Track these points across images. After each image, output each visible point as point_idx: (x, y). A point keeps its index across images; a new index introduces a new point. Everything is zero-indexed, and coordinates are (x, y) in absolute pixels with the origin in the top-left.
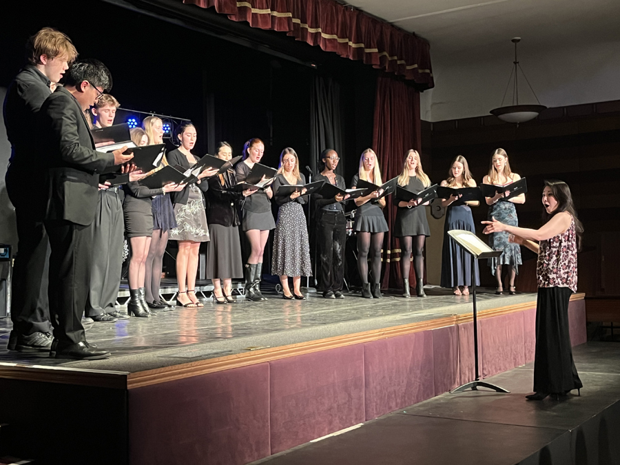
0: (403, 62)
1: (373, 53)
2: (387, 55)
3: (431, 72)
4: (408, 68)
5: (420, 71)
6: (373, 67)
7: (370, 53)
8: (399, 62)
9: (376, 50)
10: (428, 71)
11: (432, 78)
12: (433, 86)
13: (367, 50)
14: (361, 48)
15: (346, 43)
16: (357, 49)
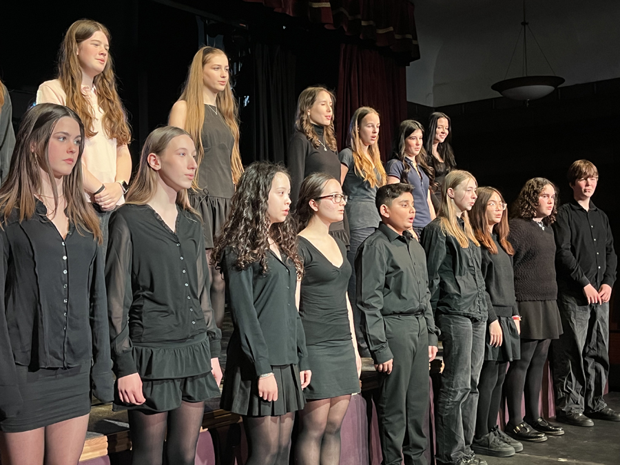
0: (372, 23)
1: (323, 7)
2: (346, 12)
3: (415, 38)
4: (381, 31)
5: (397, 37)
6: (326, 26)
7: (319, 9)
8: (363, 23)
9: (328, 5)
10: (409, 36)
11: (417, 46)
12: (419, 58)
13: (313, 4)
14: (304, 1)
16: (299, 2)
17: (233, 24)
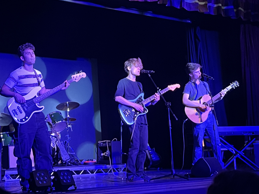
2: (242, 10)
6: (231, 18)
9: (232, 7)
13: (223, 8)
14: (219, 6)
15: (206, 5)
16: (217, 7)
17: (184, 21)
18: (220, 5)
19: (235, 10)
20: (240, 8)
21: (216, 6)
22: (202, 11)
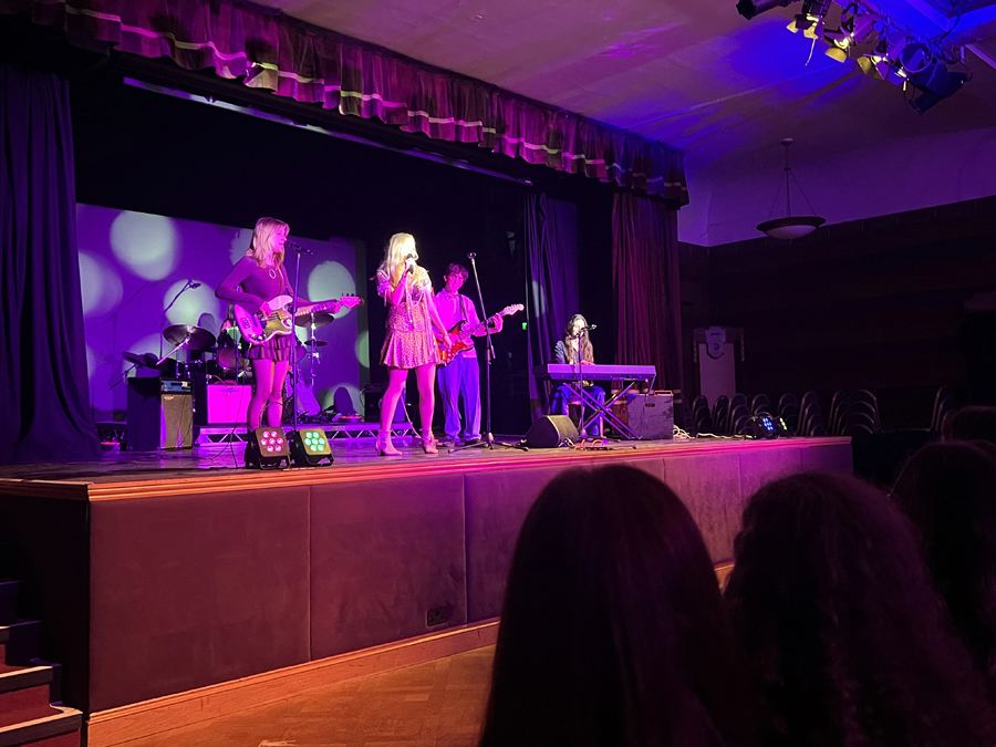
0: (642, 174)
1: (598, 164)
2: (618, 167)
4: (650, 181)
5: (666, 185)
6: (600, 180)
7: (593, 165)
8: (635, 175)
9: (603, 161)
10: (678, 184)
11: (686, 192)
12: (688, 203)
13: (588, 162)
14: (581, 159)
15: (559, 154)
16: (577, 160)
17: (520, 181)
18: (583, 156)
19: (607, 168)
20: (615, 165)
21: (575, 157)
22: (551, 164)
